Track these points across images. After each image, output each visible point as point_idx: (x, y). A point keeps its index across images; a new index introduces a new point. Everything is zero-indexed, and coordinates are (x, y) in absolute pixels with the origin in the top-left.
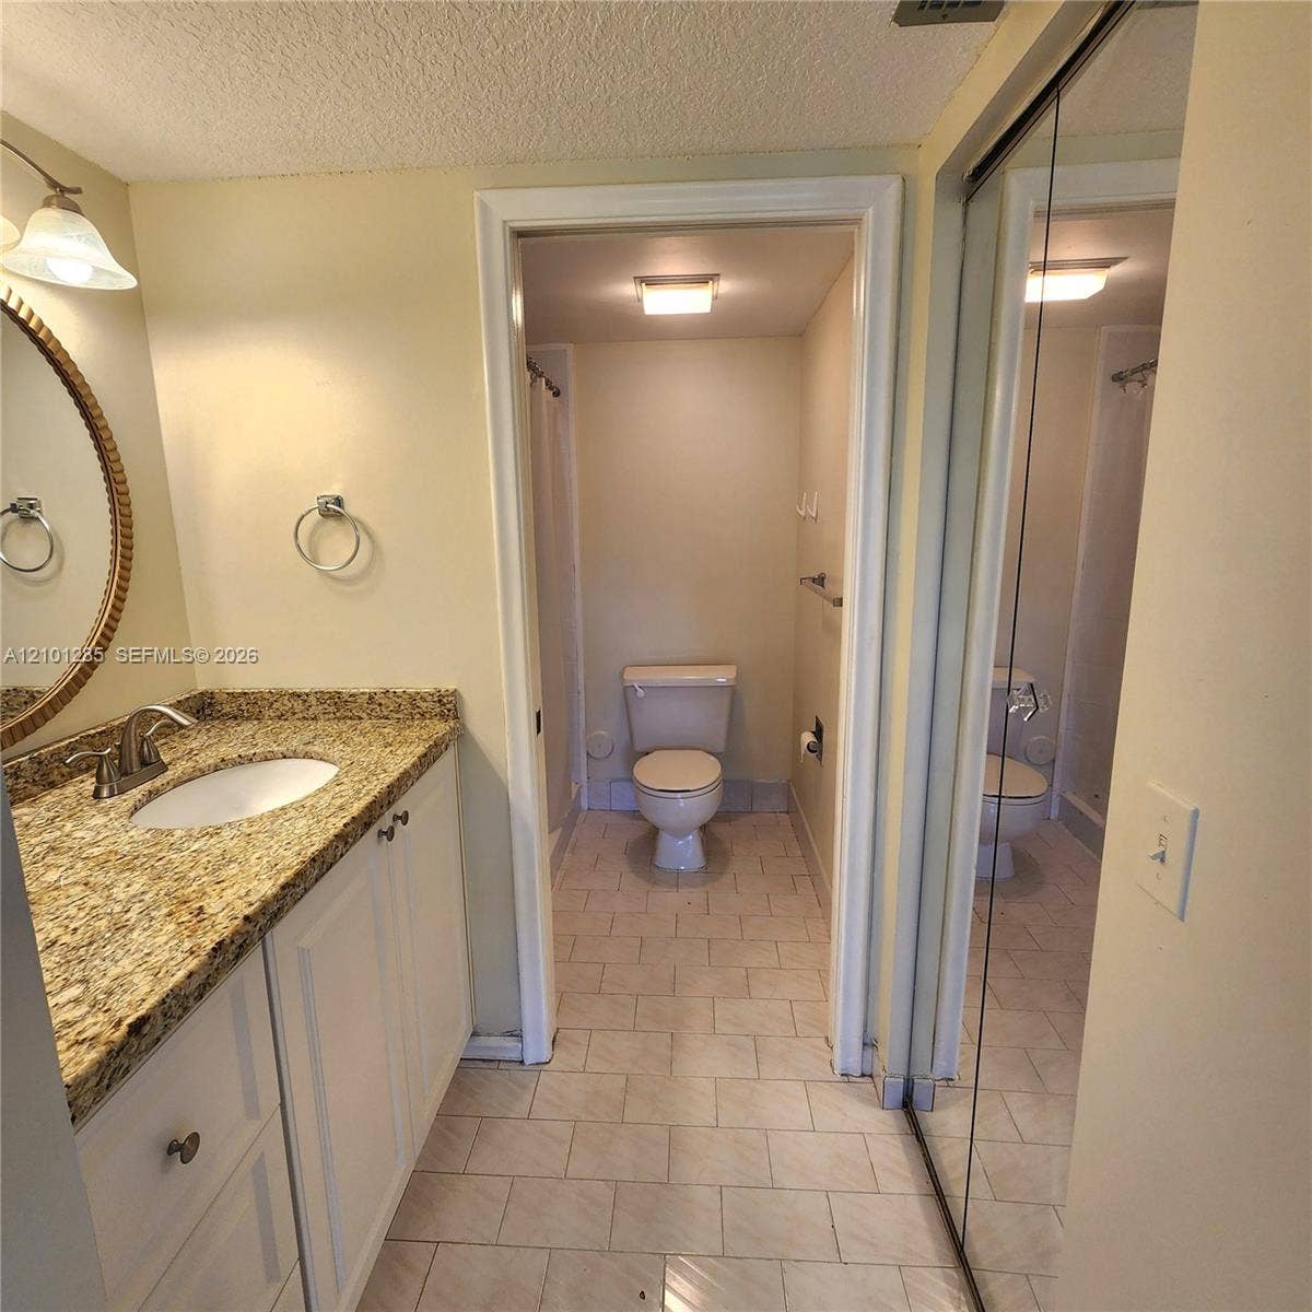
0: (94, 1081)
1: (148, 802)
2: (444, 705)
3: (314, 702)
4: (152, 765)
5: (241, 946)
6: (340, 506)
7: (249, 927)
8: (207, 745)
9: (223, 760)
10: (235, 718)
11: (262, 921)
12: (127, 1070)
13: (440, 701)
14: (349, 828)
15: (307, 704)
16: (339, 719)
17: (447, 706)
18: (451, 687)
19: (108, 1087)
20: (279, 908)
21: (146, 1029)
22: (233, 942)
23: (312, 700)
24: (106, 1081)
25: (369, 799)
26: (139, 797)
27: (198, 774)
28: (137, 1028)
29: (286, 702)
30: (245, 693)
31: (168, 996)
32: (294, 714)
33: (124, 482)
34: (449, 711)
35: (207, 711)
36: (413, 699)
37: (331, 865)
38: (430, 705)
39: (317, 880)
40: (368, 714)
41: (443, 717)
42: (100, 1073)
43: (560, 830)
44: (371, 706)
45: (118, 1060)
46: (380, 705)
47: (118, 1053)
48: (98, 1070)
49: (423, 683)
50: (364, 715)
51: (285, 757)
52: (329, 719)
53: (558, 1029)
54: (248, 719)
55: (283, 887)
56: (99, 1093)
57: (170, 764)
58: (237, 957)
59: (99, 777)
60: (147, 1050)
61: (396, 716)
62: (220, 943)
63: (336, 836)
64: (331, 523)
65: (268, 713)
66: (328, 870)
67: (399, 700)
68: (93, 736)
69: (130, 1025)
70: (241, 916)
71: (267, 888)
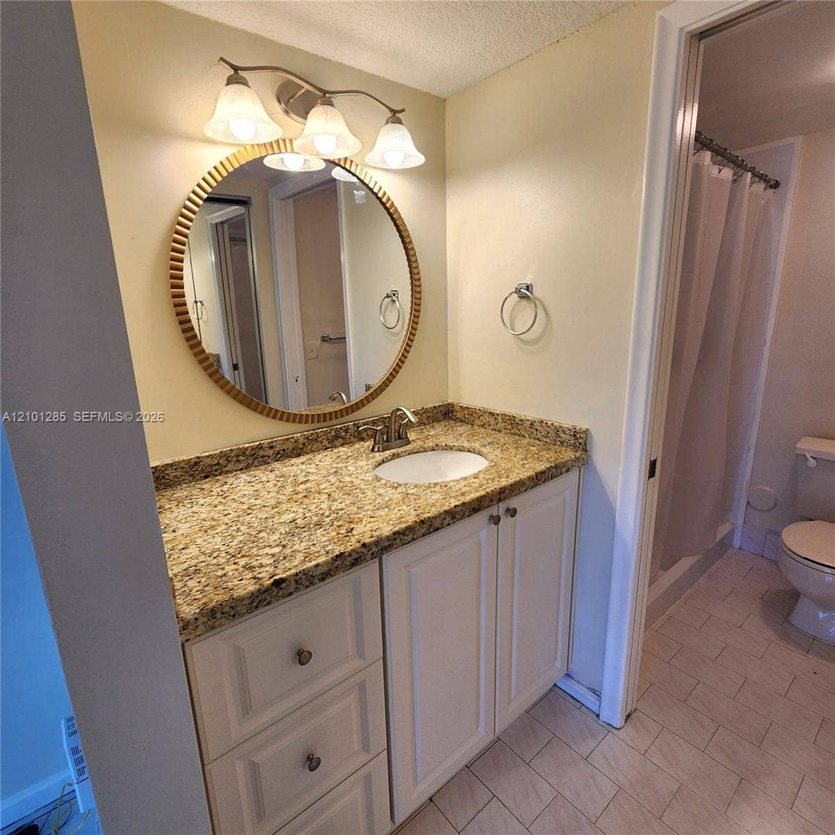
0: (247, 601)
1: (391, 460)
2: (577, 439)
3: (500, 420)
4: (402, 439)
5: (356, 559)
6: (528, 290)
7: (365, 550)
8: (438, 434)
9: (437, 445)
10: (462, 421)
11: (374, 549)
12: (269, 603)
13: (575, 435)
14: (457, 509)
15: (497, 421)
16: (512, 434)
17: (580, 441)
18: (584, 427)
19: (256, 607)
20: (389, 545)
21: (284, 585)
22: (350, 555)
23: (500, 418)
24: (255, 604)
25: (483, 493)
26: (387, 455)
27: (422, 450)
28: (278, 583)
29: (486, 417)
30: (468, 408)
31: (300, 572)
32: (490, 425)
33: (419, 279)
34: (580, 444)
35: (450, 415)
36: (558, 430)
37: (438, 529)
38: (568, 437)
39: (423, 535)
40: (529, 435)
41: (575, 448)
42: (252, 599)
43: (697, 558)
44: (531, 430)
45: (264, 596)
46: (537, 430)
47: (264, 592)
48: (251, 597)
49: (566, 420)
50: (527, 435)
51: (469, 451)
52: (507, 433)
53: (636, 709)
54: (468, 423)
55: (395, 533)
56: (251, 608)
57: (413, 441)
58: (353, 565)
59: (375, 441)
60: (283, 597)
61: (545, 440)
62: (341, 554)
63: (445, 511)
64: (524, 302)
65: (477, 422)
66: (434, 531)
67: (548, 430)
68: (386, 418)
69: (275, 580)
70: (362, 542)
71: (386, 530)
